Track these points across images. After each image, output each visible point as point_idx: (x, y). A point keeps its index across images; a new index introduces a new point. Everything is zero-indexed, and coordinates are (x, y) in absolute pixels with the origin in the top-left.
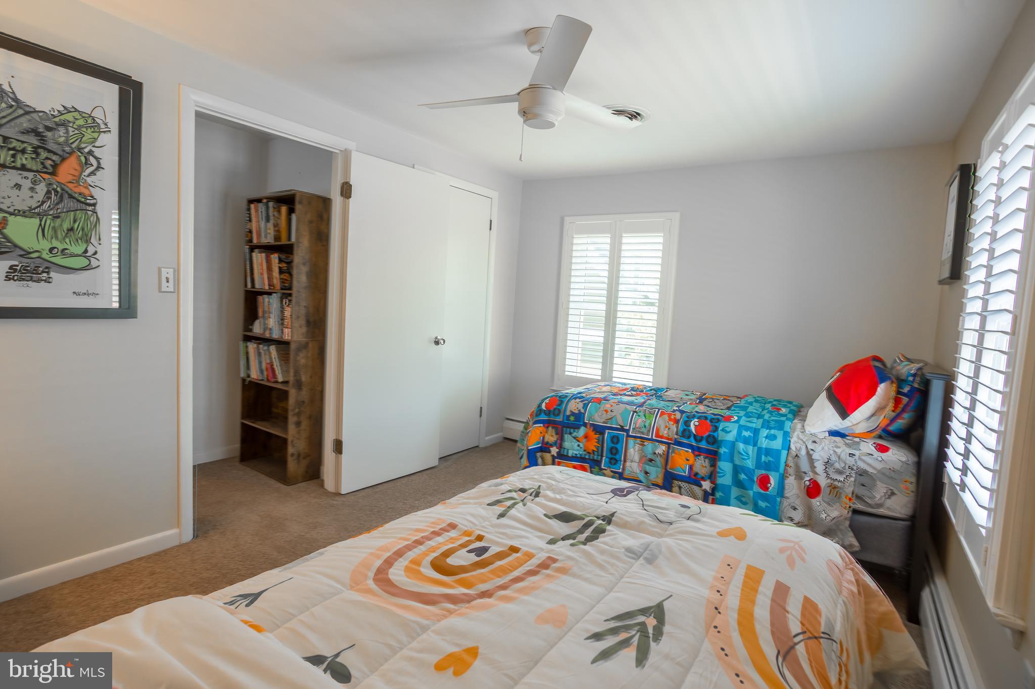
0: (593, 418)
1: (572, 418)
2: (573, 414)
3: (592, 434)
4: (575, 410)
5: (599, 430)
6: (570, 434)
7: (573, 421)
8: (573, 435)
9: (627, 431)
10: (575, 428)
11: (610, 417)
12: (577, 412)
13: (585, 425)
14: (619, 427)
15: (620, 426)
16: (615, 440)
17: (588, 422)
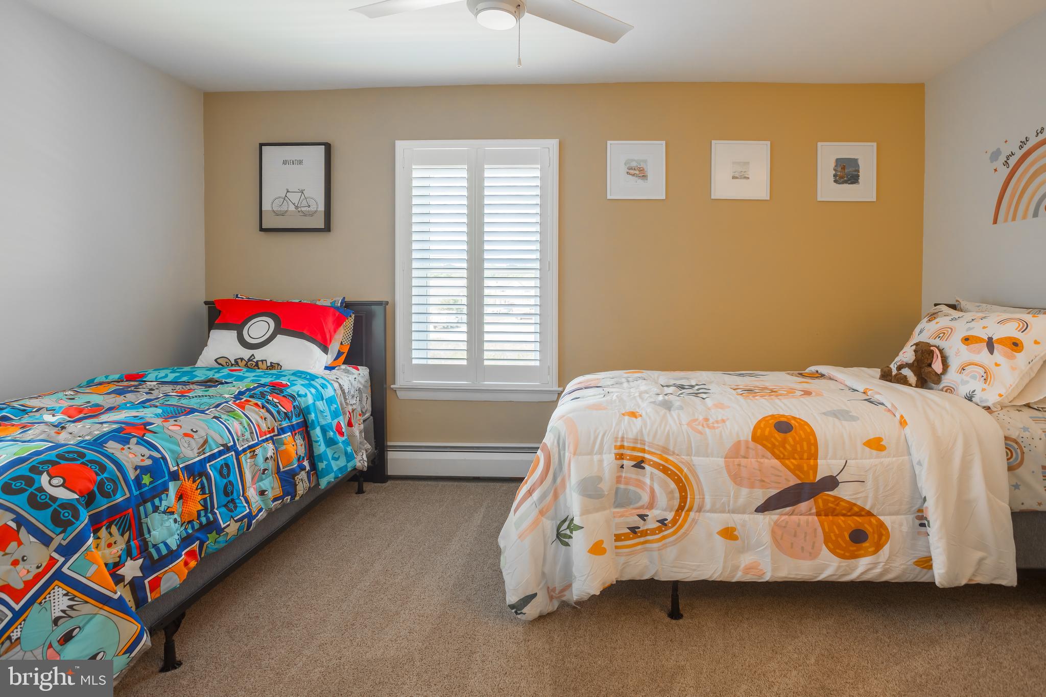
0: (182, 456)
1: (146, 479)
2: (144, 470)
3: (189, 484)
4: (143, 460)
5: (196, 471)
6: (156, 509)
7: (151, 483)
8: (162, 509)
9: (233, 448)
10: (159, 495)
11: (201, 441)
12: (148, 462)
13: (174, 476)
14: (222, 448)
15: (222, 445)
16: (224, 471)
17: (176, 468)
